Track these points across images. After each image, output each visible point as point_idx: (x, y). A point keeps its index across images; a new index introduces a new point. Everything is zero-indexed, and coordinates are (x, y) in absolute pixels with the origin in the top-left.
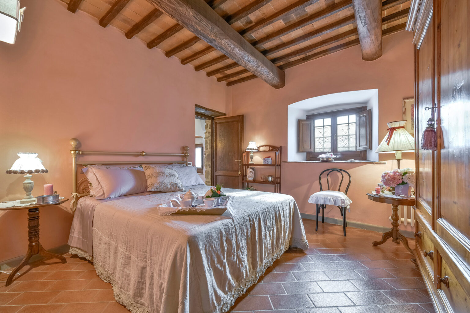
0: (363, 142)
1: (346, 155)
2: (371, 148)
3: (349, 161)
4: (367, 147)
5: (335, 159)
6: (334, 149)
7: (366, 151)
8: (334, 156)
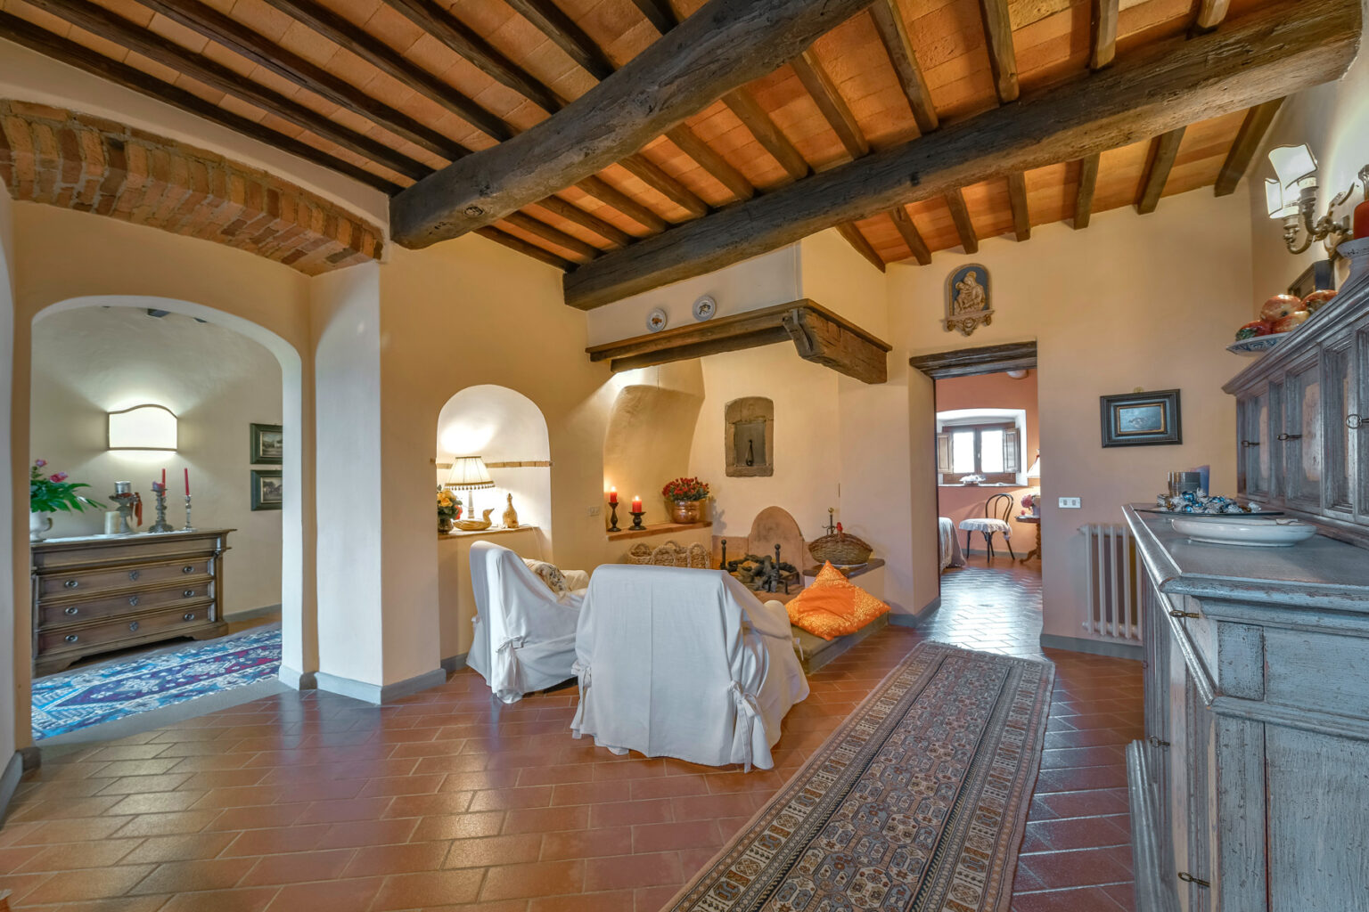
0: (1011, 463)
1: (992, 478)
2: (1020, 470)
3: (997, 485)
4: (1016, 469)
5: (981, 482)
6: (978, 469)
7: (1014, 474)
8: (980, 479)
